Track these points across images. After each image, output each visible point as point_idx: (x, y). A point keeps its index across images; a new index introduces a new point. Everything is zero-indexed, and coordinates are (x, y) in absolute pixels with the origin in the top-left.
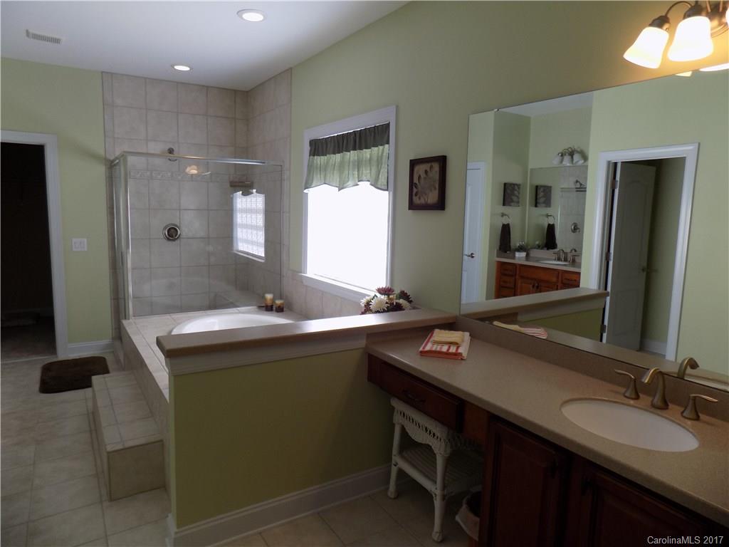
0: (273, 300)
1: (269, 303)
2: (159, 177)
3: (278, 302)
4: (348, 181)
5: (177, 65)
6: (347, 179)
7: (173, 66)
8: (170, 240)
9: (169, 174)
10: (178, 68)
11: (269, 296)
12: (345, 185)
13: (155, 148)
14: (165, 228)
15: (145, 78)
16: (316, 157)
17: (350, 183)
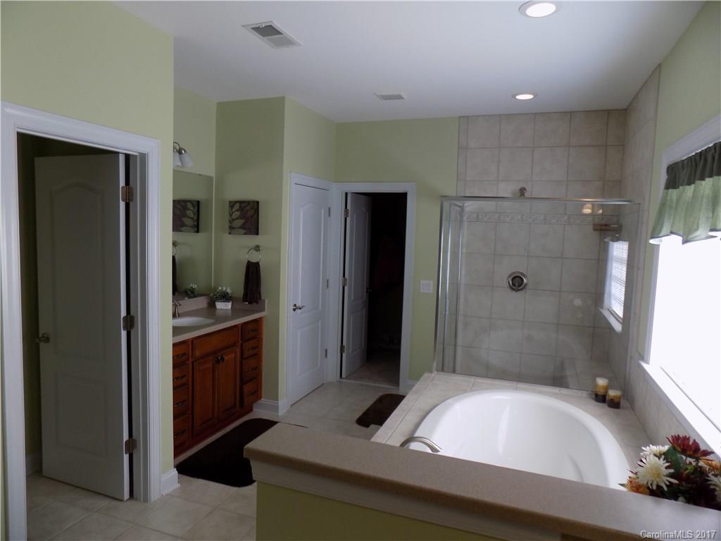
0: (607, 388)
1: (601, 392)
2: (508, 219)
3: (612, 393)
4: (696, 230)
5: (518, 94)
6: (696, 227)
7: (514, 96)
8: (514, 290)
9: (519, 217)
10: (520, 97)
11: (602, 382)
12: (691, 236)
13: (506, 189)
14: (510, 276)
15: (500, 115)
16: (670, 190)
17: (698, 233)
